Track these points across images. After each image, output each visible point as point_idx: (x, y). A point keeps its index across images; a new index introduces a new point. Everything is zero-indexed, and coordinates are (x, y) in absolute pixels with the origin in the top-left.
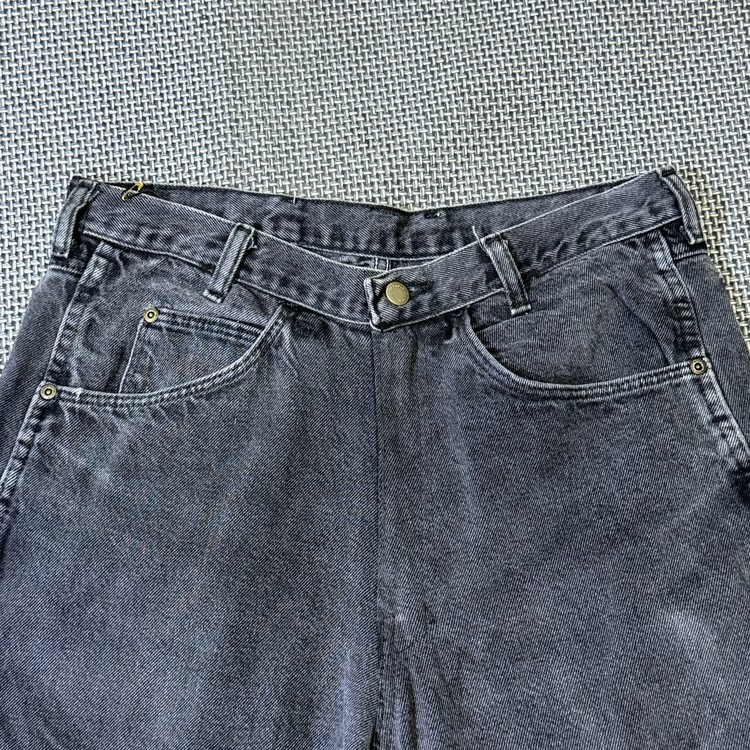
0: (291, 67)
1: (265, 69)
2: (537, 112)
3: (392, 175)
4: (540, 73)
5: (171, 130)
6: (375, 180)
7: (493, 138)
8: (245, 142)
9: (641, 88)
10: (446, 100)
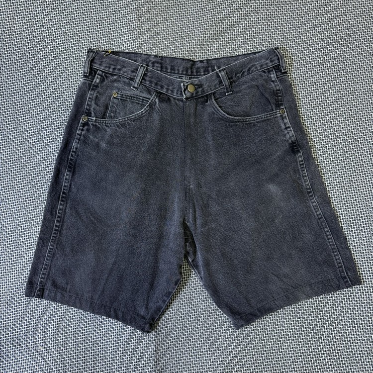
0: (157, 11)
1: (149, 12)
2: (236, 27)
3: (190, 48)
4: (237, 14)
5: (119, 33)
6: (184, 50)
7: (222, 36)
8: (143, 37)
9: (269, 20)
10: (207, 23)
